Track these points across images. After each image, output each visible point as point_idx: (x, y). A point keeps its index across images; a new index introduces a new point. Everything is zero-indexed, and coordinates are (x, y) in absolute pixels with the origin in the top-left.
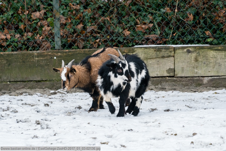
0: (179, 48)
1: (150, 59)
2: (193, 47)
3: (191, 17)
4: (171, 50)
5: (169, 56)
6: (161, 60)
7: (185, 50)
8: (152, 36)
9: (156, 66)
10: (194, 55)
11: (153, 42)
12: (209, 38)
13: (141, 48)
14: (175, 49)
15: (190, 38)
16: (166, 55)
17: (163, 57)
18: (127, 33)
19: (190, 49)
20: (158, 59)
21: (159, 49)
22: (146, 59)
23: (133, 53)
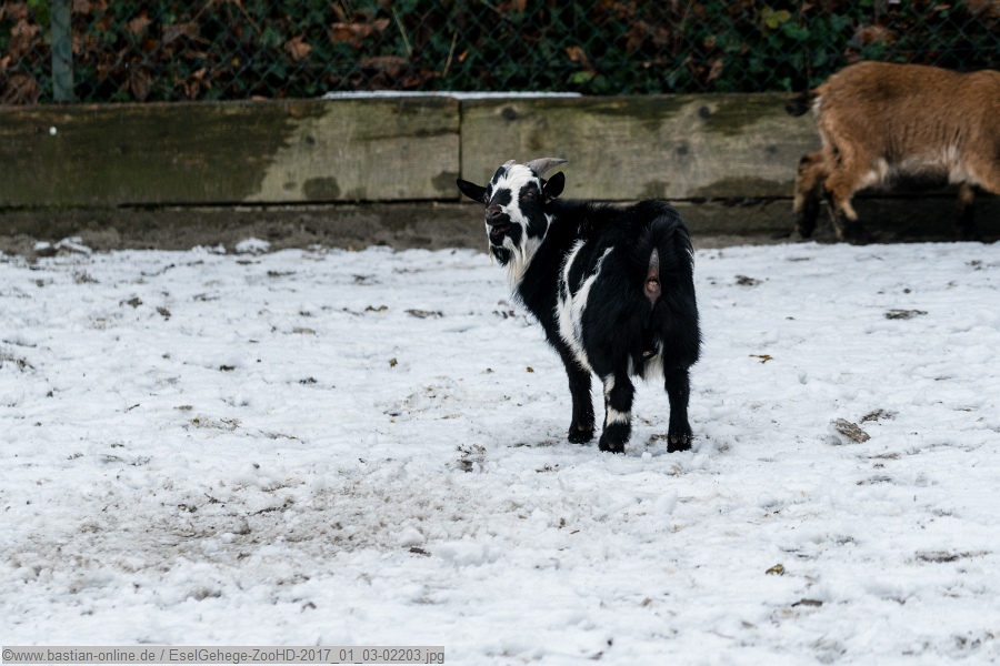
0: (477, 104)
1: (378, 138)
2: (525, 100)
4: (448, 109)
5: (443, 131)
6: (415, 144)
7: (498, 111)
8: (385, 62)
9: (397, 163)
10: (527, 128)
11: (389, 83)
12: (580, 69)
13: (348, 100)
14: (462, 107)
15: (513, 68)
16: (431, 127)
17: (422, 134)
18: (300, 48)
19: (516, 108)
20: (405, 141)
21: (409, 107)
22: (365, 138)
23: (318, 116)
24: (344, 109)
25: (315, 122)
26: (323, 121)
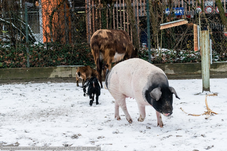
0: (73, 67)
1: (63, 71)
3: (78, 56)
4: (70, 68)
5: (70, 70)
6: (67, 71)
7: (76, 68)
8: (63, 63)
9: (65, 73)
11: (64, 65)
12: (85, 63)
14: (72, 67)
15: (77, 63)
16: (68, 69)
17: (67, 70)
18: (54, 61)
21: (66, 67)
22: (61, 71)
23: (56, 68)
24: (59, 68)
25: (56, 69)
26: (57, 69)
